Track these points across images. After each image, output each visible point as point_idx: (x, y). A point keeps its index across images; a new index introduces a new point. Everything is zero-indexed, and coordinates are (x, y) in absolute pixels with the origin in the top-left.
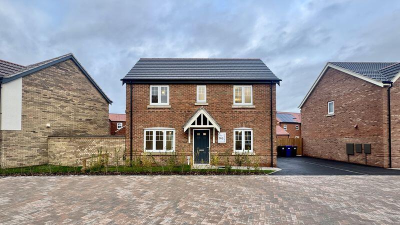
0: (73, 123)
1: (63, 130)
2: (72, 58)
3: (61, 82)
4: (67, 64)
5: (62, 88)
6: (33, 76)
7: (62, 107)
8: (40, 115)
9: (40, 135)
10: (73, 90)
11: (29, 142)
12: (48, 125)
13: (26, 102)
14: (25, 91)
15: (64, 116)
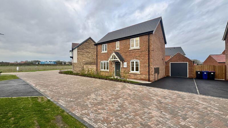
0: (91, 60)
1: (88, 62)
2: (90, 38)
3: (87, 47)
4: (89, 41)
5: (88, 49)
6: (80, 47)
7: (88, 55)
8: (82, 58)
9: (82, 64)
10: (91, 49)
11: (79, 66)
12: (84, 61)
13: (78, 54)
14: (78, 51)
15: (88, 58)
